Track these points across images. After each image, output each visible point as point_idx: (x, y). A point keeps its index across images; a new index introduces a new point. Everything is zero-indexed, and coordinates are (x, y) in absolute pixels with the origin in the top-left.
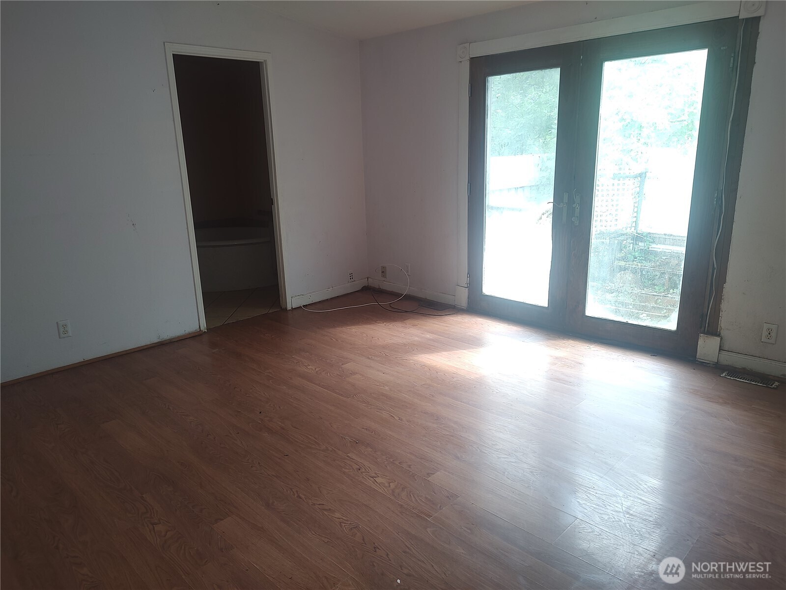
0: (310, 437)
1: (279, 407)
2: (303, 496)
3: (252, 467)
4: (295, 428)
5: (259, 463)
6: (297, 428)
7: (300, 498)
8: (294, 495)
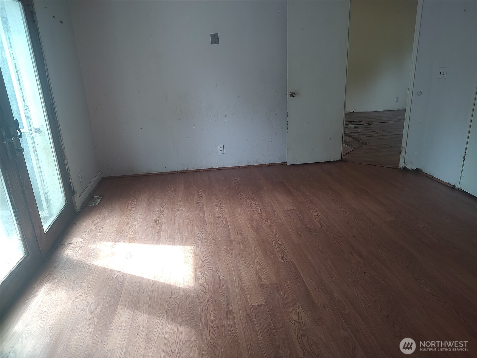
0: (336, 242)
1: (348, 273)
2: (353, 218)
3: (376, 237)
4: (343, 251)
5: (371, 237)
6: (342, 250)
7: (354, 218)
8: (357, 220)
